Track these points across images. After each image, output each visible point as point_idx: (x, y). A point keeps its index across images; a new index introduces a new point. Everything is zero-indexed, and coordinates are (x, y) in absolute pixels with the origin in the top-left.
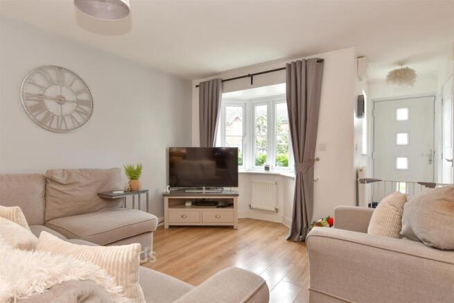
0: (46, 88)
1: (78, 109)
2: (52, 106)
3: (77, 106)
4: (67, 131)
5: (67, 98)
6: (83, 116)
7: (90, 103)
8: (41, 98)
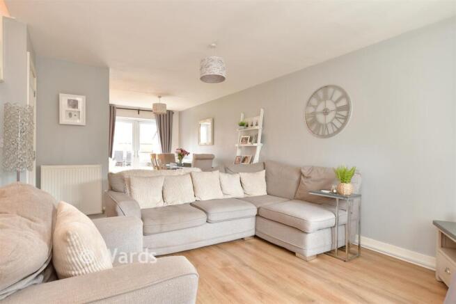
0: (317, 106)
1: (337, 116)
2: (321, 118)
3: (336, 114)
4: (329, 136)
5: (330, 109)
6: (340, 120)
7: (347, 108)
8: (314, 114)
